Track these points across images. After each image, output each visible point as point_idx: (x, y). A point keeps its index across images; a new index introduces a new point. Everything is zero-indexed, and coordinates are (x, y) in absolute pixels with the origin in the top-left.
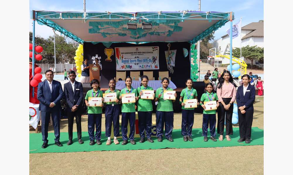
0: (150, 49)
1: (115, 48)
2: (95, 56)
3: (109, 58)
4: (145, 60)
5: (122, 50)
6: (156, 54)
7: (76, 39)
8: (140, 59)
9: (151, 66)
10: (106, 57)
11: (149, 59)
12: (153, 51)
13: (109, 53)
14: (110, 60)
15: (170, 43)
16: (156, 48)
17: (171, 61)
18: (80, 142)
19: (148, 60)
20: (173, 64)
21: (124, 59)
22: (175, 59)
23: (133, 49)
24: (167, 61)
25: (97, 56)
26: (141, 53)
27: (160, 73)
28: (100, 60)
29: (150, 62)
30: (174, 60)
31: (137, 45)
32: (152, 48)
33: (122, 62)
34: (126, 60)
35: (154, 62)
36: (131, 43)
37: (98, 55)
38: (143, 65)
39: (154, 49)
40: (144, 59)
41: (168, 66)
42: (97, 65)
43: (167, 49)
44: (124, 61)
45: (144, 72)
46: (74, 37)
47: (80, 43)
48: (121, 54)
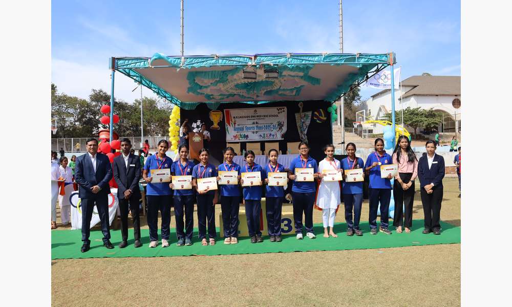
0: (274, 110)
1: (225, 110)
2: (196, 122)
3: (215, 125)
4: (267, 127)
5: (234, 112)
6: (283, 117)
7: (170, 99)
8: (259, 125)
9: (276, 134)
10: (212, 123)
11: (272, 125)
12: (279, 113)
13: (215, 118)
14: (217, 128)
15: (303, 102)
16: (283, 110)
17: (305, 128)
22: (309, 124)
23: (250, 112)
24: (299, 128)
26: (261, 116)
29: (274, 129)
31: (256, 106)
32: (277, 109)
33: (235, 130)
34: (240, 126)
35: (280, 129)
36: (246, 102)
37: (200, 121)
38: (264, 134)
39: (280, 111)
40: (266, 125)
41: (300, 134)
42: (200, 134)
43: (298, 111)
44: (237, 128)
45: (266, 144)
46: (167, 95)
47: (176, 104)
48: (232, 118)
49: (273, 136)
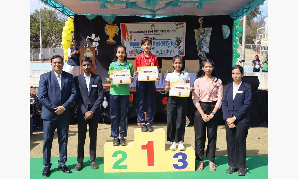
0: (172, 26)
1: (121, 24)
2: (91, 35)
3: (111, 40)
4: (165, 43)
5: (130, 27)
6: (181, 32)
7: (61, 9)
8: (156, 41)
9: (174, 51)
10: (107, 38)
11: (170, 40)
12: (177, 28)
13: (111, 31)
15: (202, 17)
16: (181, 25)
17: (204, 44)
18: (94, 166)
19: (169, 42)
20: (206, 49)
21: (133, 41)
22: (209, 42)
23: (147, 26)
24: (197, 44)
25: (93, 37)
26: (158, 31)
27: (186, 61)
28: (98, 41)
29: (171, 45)
30: (208, 44)
31: (153, 20)
32: (176, 24)
33: (131, 45)
34: (136, 42)
35: (178, 45)
36: (143, 16)
37: (95, 34)
38: (161, 51)
39: (179, 26)
40: (163, 41)
41: (199, 51)
42: (92, 49)
43: (198, 26)
44: (133, 43)
45: (163, 61)
46: (58, 6)
47: (69, 16)
48: (129, 33)
49: (171, 52)
